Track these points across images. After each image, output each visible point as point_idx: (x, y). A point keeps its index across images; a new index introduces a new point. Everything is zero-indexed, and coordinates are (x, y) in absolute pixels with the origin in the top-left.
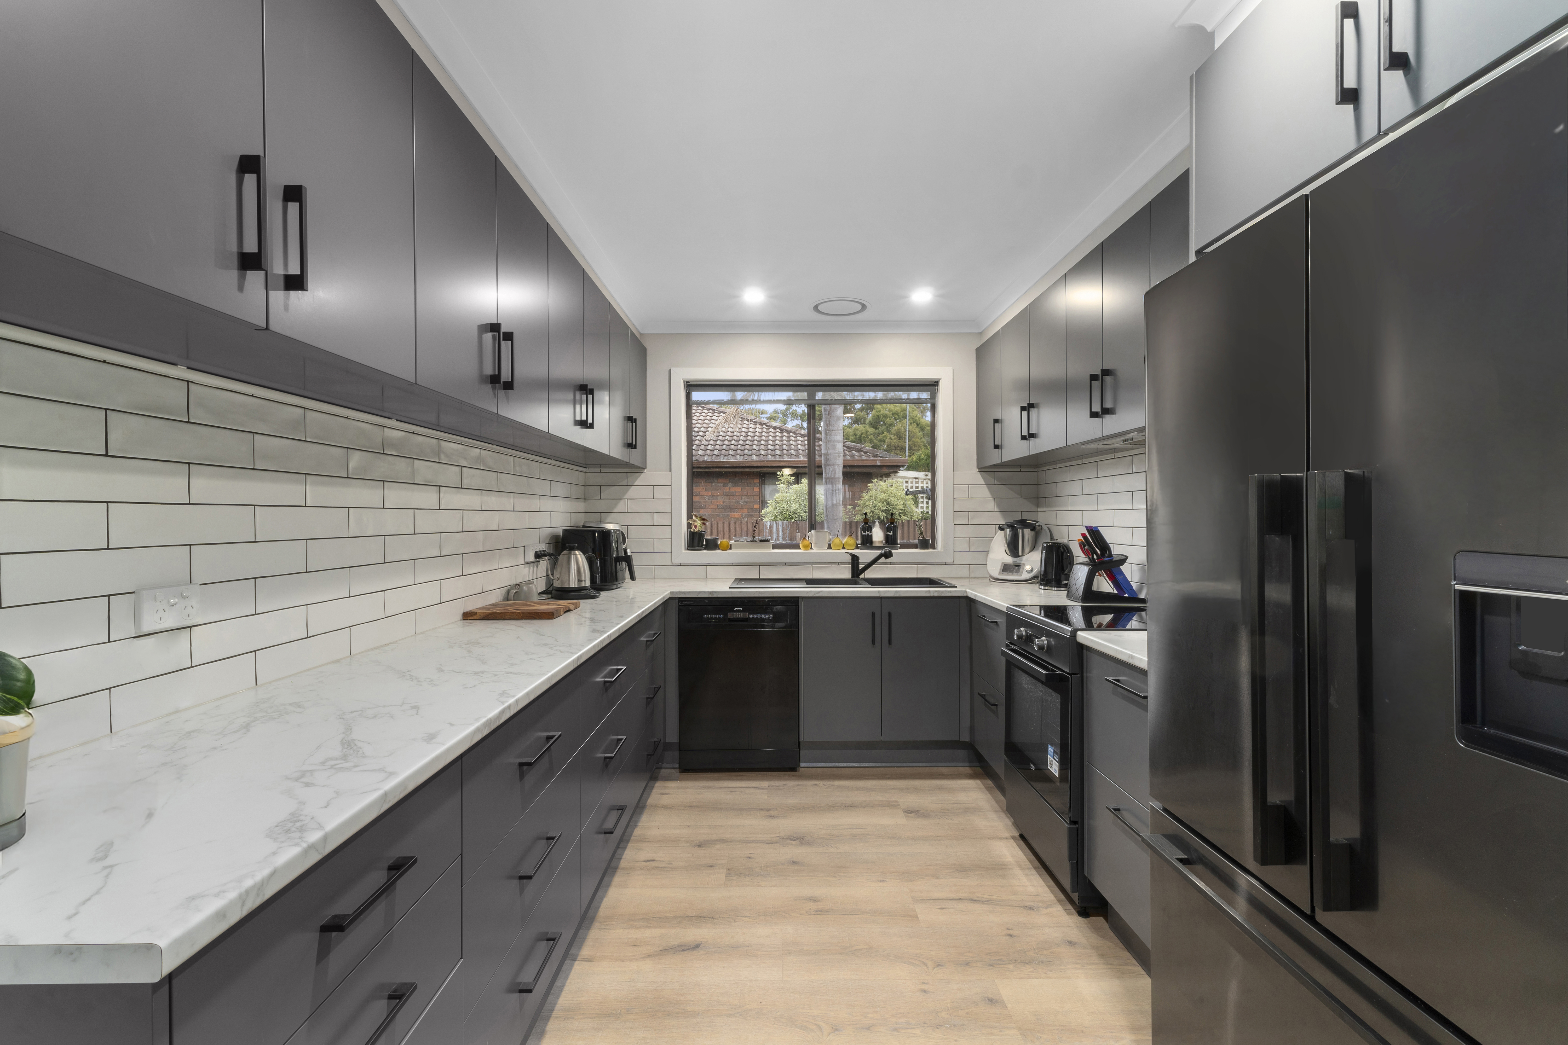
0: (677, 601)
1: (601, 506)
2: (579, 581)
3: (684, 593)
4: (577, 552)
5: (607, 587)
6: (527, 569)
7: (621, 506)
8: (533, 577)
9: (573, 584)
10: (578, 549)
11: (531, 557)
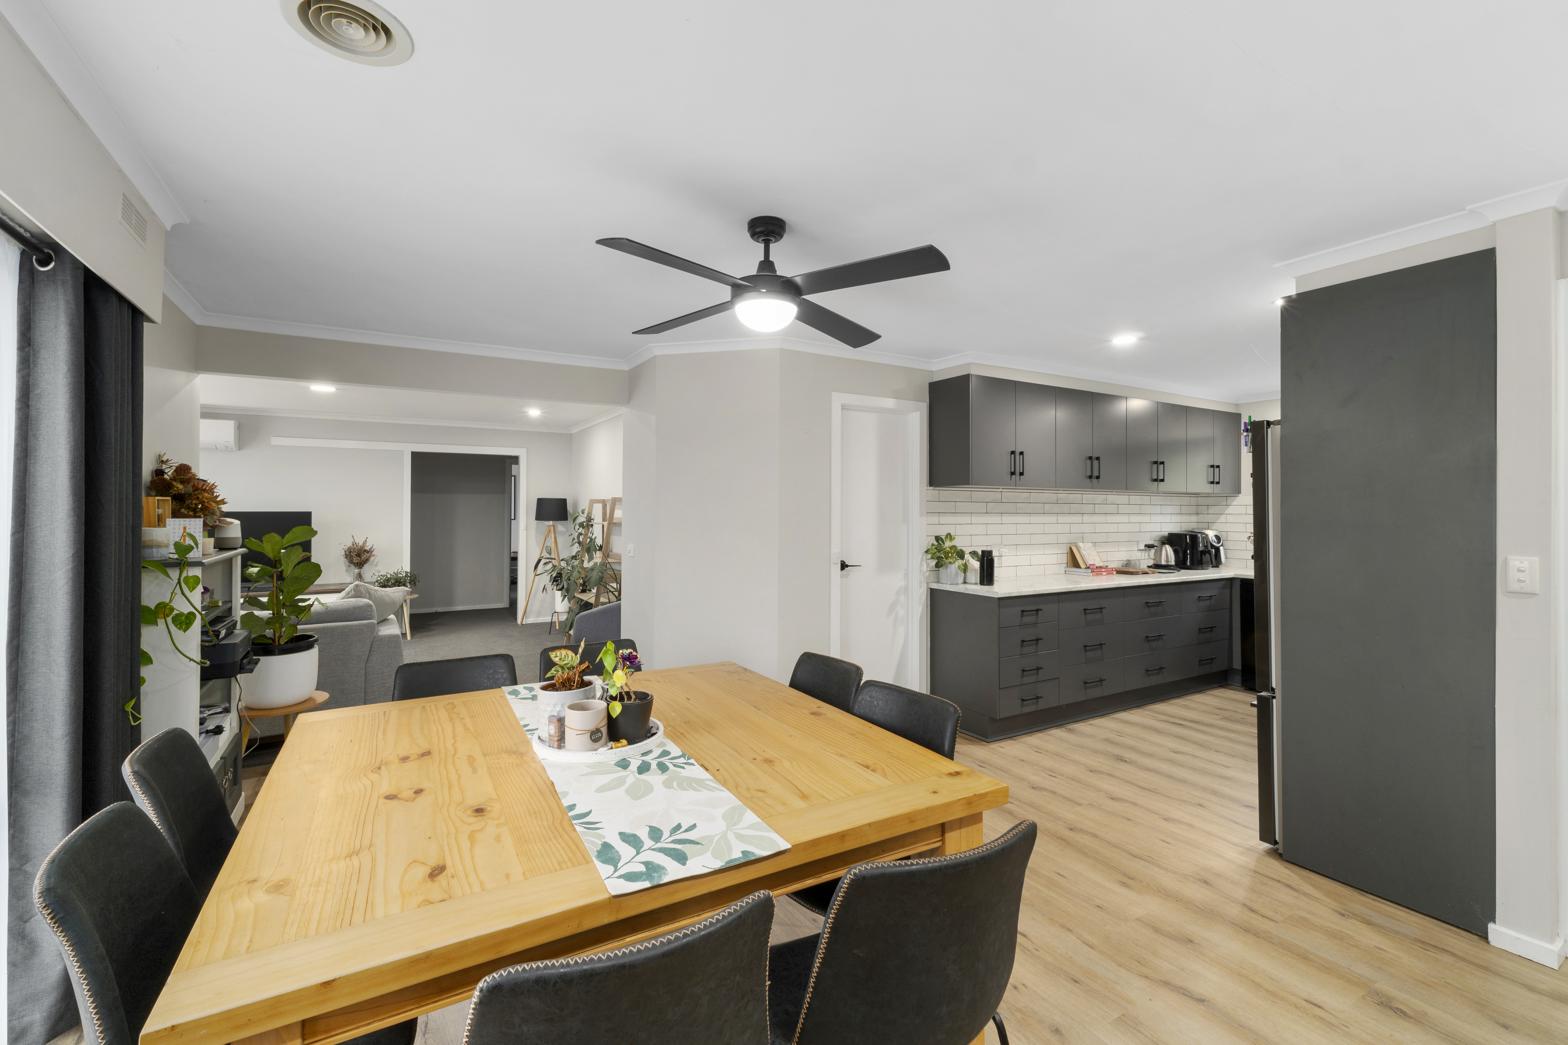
0: (1239, 580)
1: (1209, 518)
2: (1167, 561)
3: (1244, 575)
4: (1167, 546)
5: (1194, 568)
6: (1140, 553)
7: (1222, 519)
8: (1141, 557)
9: (1163, 563)
10: (1168, 544)
11: (1143, 547)
